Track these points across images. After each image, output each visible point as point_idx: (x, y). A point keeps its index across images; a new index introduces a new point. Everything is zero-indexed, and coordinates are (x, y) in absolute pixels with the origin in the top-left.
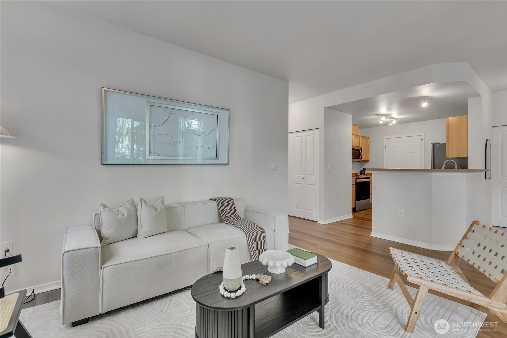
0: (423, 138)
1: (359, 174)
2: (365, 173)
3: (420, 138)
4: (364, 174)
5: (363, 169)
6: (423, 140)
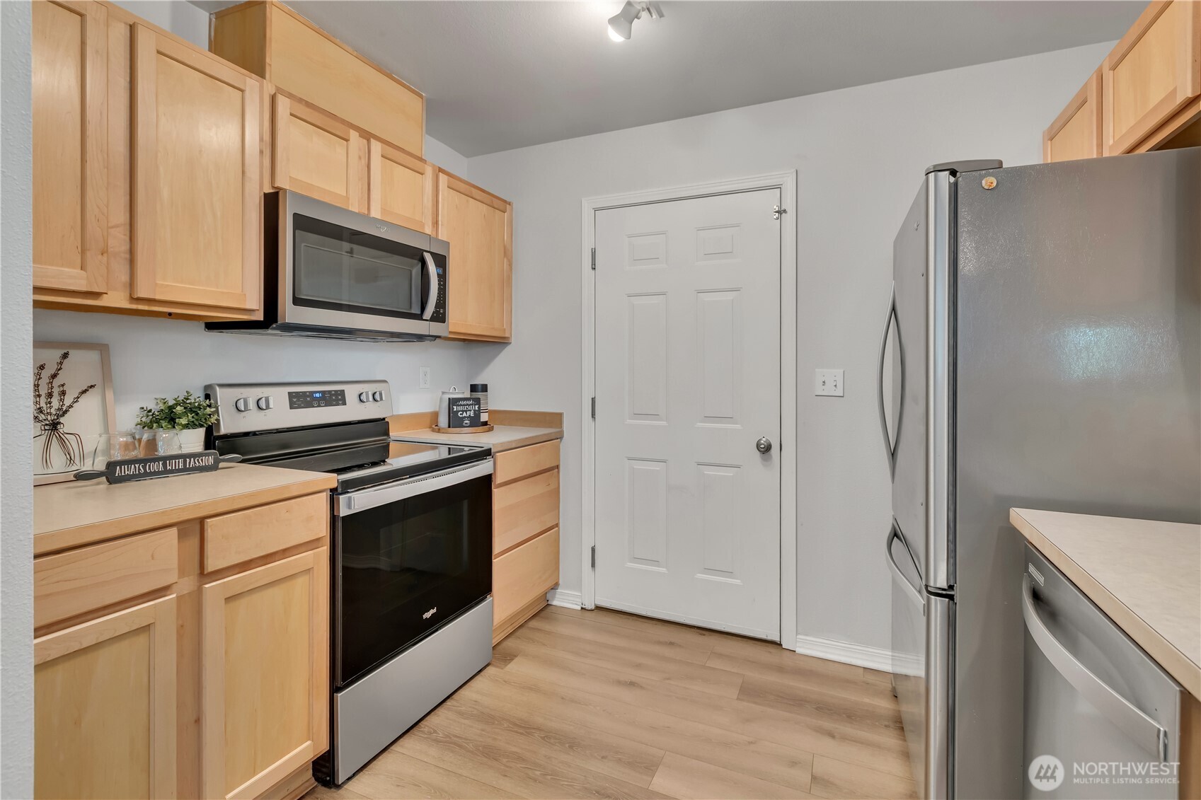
0: (789, 204)
1: (443, 421)
2: (478, 414)
3: (770, 201)
4: (476, 422)
5: (474, 388)
6: (785, 211)
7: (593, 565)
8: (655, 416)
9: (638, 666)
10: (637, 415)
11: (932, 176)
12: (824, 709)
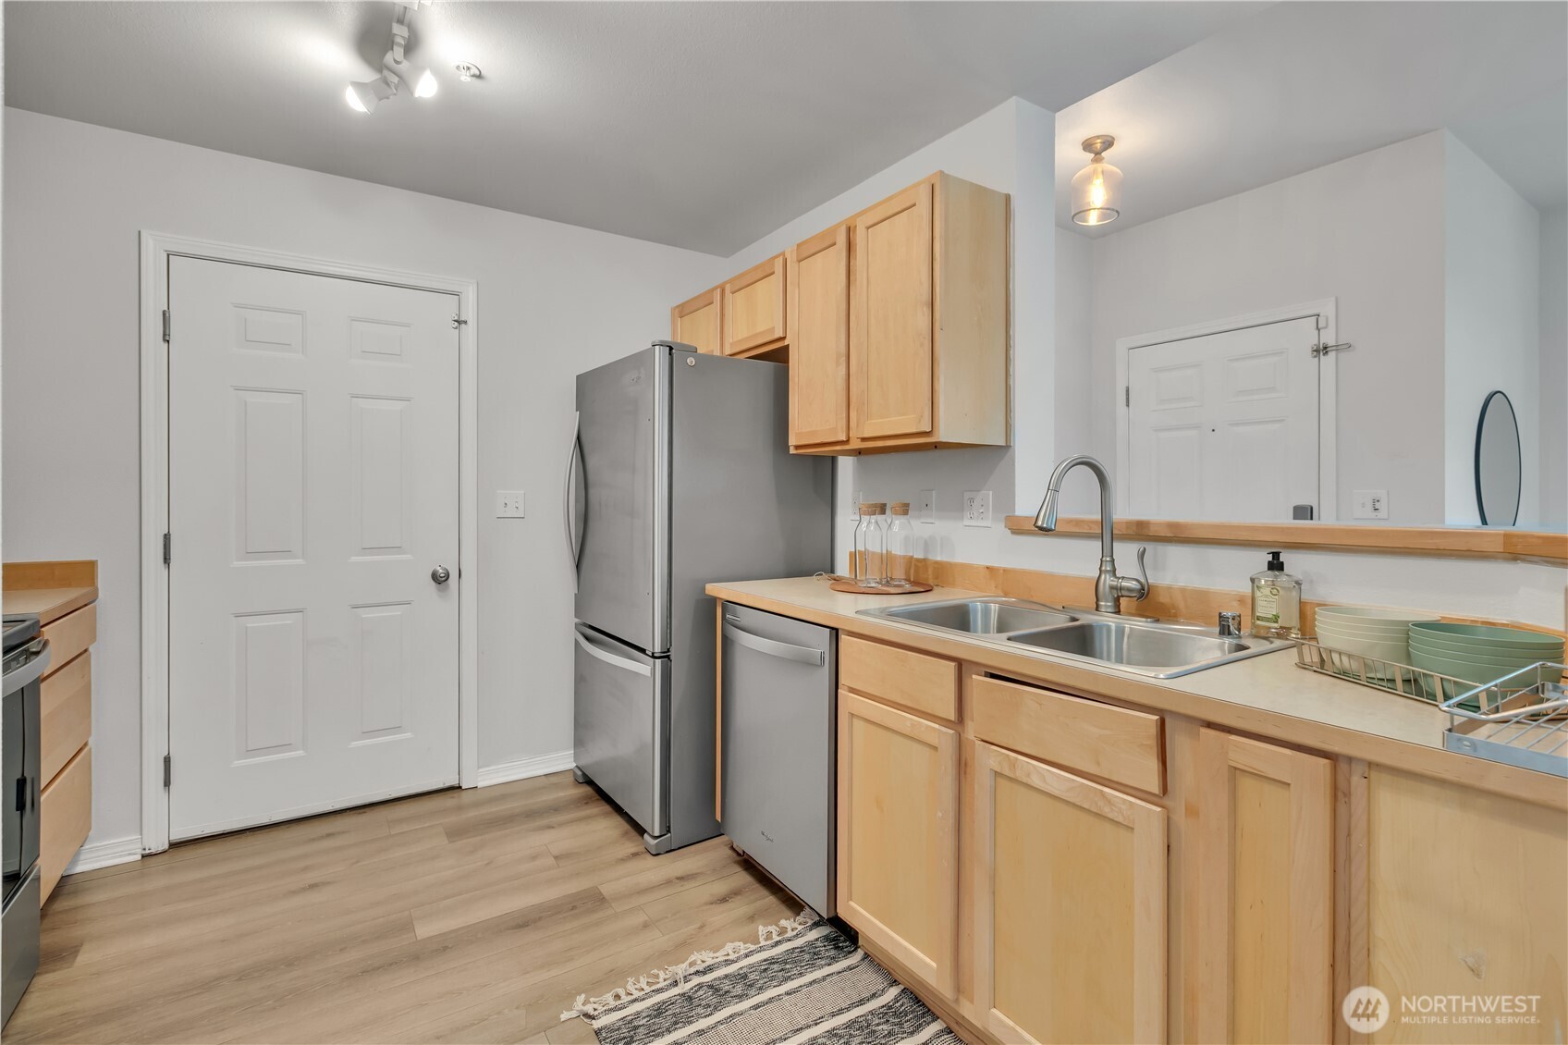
0: (469, 315)
3: (448, 307)
6: (465, 322)
7: (167, 783)
8: (287, 553)
9: (305, 869)
10: (251, 554)
11: (657, 347)
12: (531, 814)
